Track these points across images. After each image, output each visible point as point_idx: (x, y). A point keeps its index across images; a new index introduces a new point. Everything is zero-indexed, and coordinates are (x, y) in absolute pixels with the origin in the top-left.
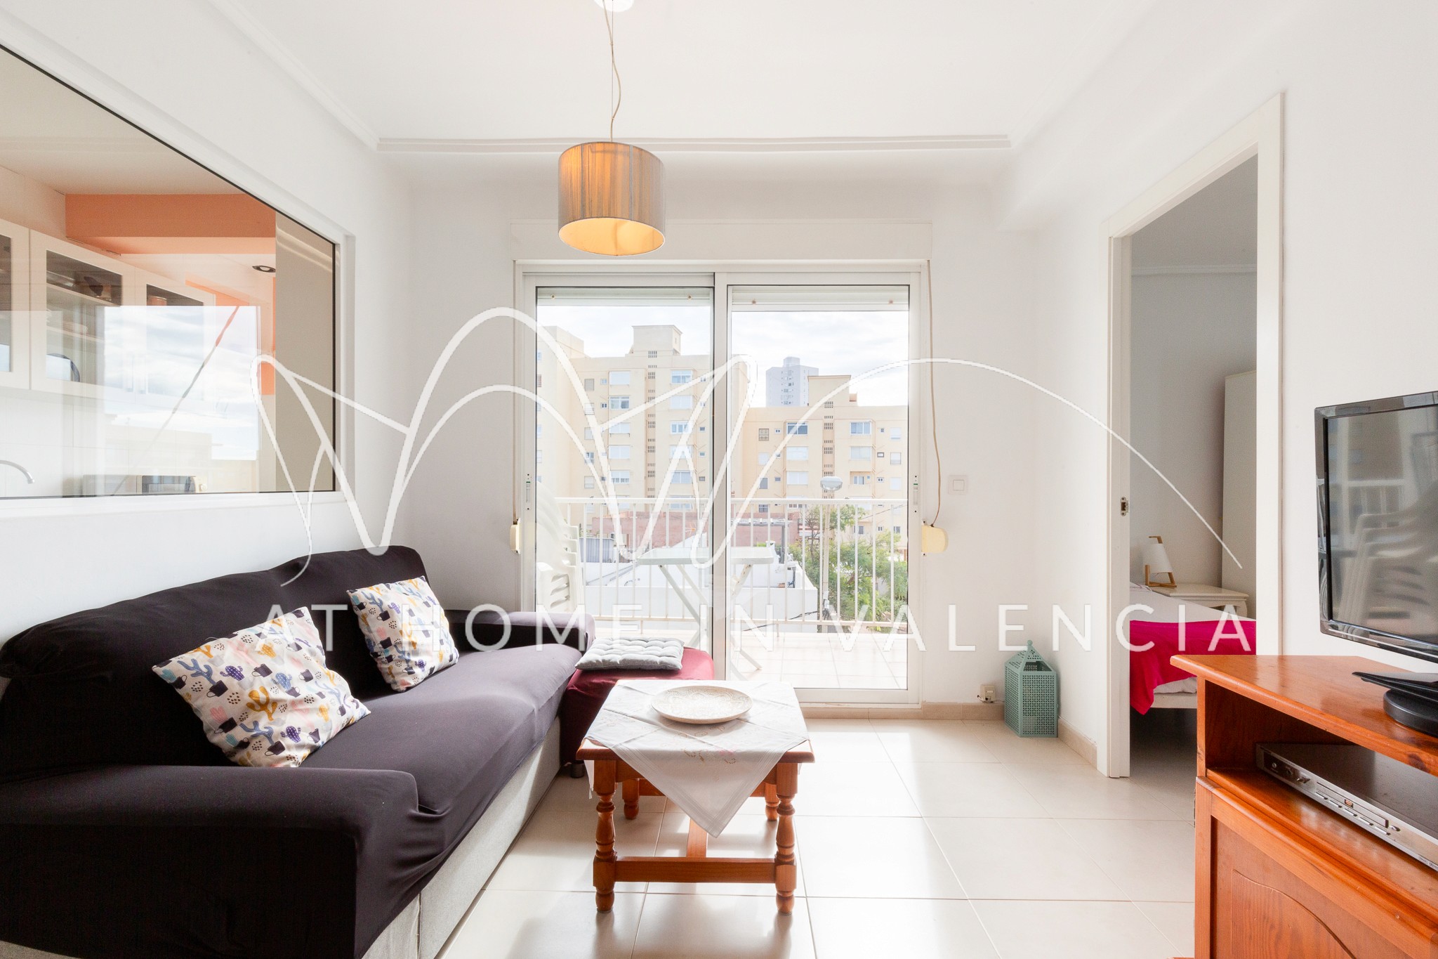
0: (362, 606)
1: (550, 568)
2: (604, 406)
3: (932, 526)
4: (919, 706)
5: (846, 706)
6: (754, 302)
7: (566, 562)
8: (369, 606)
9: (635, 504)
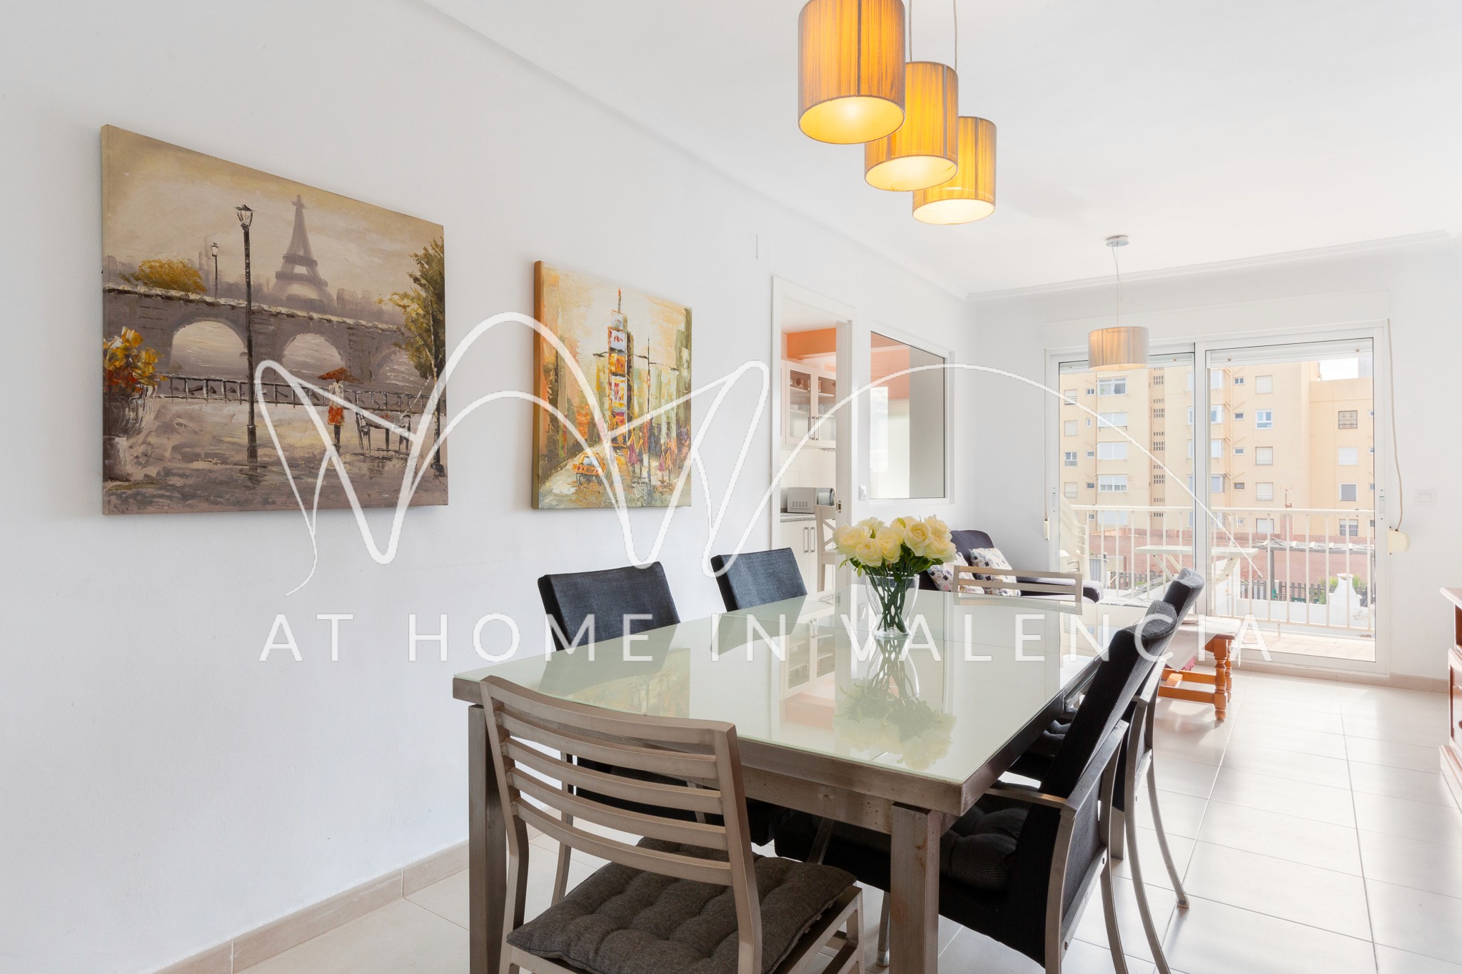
0: (976, 558)
1: (1067, 555)
2: (1090, 392)
3: (1397, 530)
4: (1388, 676)
5: (1315, 669)
6: (1229, 360)
7: (1078, 552)
8: (979, 558)
9: (1133, 512)
